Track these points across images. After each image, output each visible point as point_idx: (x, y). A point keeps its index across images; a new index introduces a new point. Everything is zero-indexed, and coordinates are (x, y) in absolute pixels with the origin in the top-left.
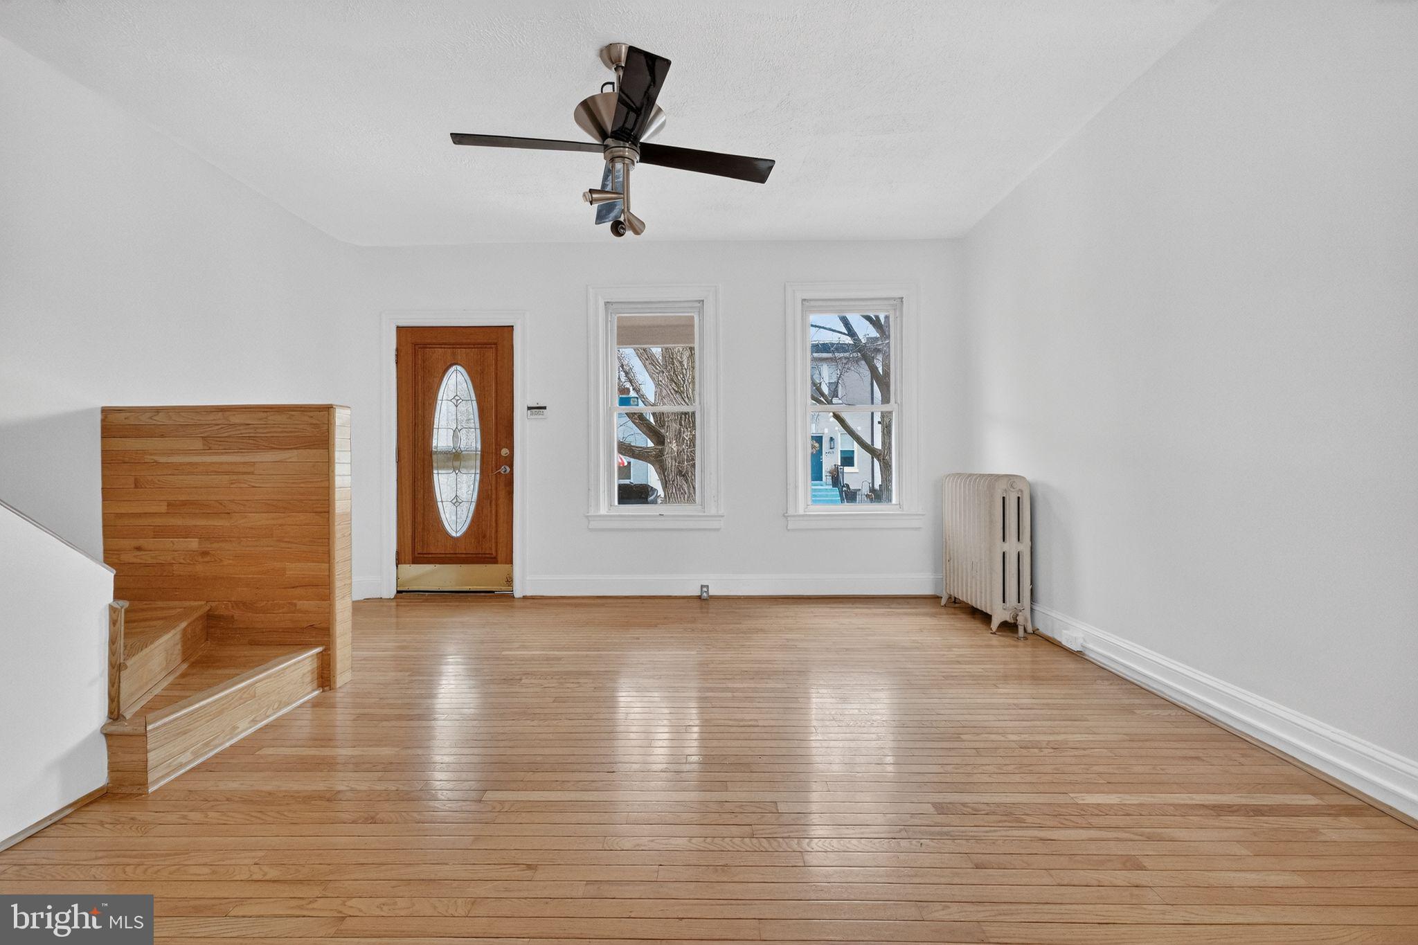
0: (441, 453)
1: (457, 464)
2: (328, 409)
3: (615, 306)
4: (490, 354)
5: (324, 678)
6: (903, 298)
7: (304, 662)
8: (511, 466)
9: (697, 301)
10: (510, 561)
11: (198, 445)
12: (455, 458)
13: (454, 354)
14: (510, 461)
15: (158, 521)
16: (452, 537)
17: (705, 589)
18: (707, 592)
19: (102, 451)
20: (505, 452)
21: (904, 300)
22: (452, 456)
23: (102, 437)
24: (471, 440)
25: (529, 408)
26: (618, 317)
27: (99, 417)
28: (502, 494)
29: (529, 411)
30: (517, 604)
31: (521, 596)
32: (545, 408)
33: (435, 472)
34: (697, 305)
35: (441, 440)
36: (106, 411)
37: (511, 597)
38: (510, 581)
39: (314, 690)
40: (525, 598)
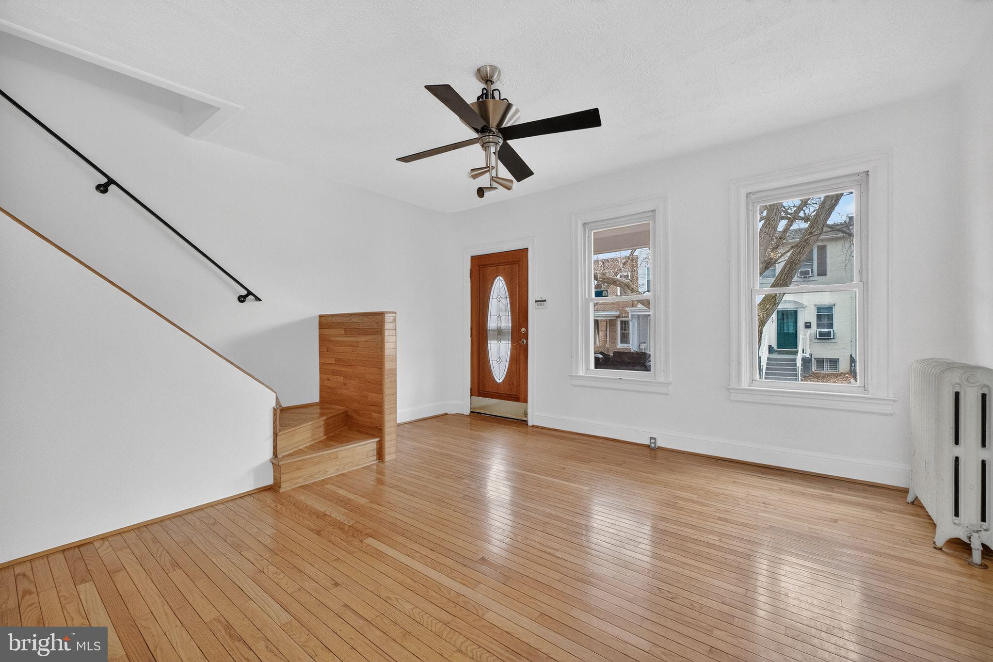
0: (492, 330)
1: (499, 337)
2: (381, 314)
3: (590, 225)
4: (516, 267)
5: (380, 454)
6: (868, 171)
7: (370, 445)
8: (527, 339)
9: (650, 211)
10: (526, 401)
11: (342, 332)
12: (499, 333)
13: (497, 270)
14: (526, 336)
15: (333, 367)
16: (497, 383)
17: (653, 441)
18: (655, 443)
19: (319, 335)
20: (523, 330)
21: (869, 173)
22: (496, 333)
23: (319, 328)
24: (506, 323)
25: (536, 301)
26: (594, 233)
27: (318, 319)
28: (522, 357)
29: (536, 303)
30: (530, 429)
31: (531, 425)
32: (545, 301)
33: (489, 342)
34: (651, 214)
35: (492, 323)
36: (321, 317)
37: (528, 425)
38: (526, 414)
39: (374, 460)
40: (533, 426)
